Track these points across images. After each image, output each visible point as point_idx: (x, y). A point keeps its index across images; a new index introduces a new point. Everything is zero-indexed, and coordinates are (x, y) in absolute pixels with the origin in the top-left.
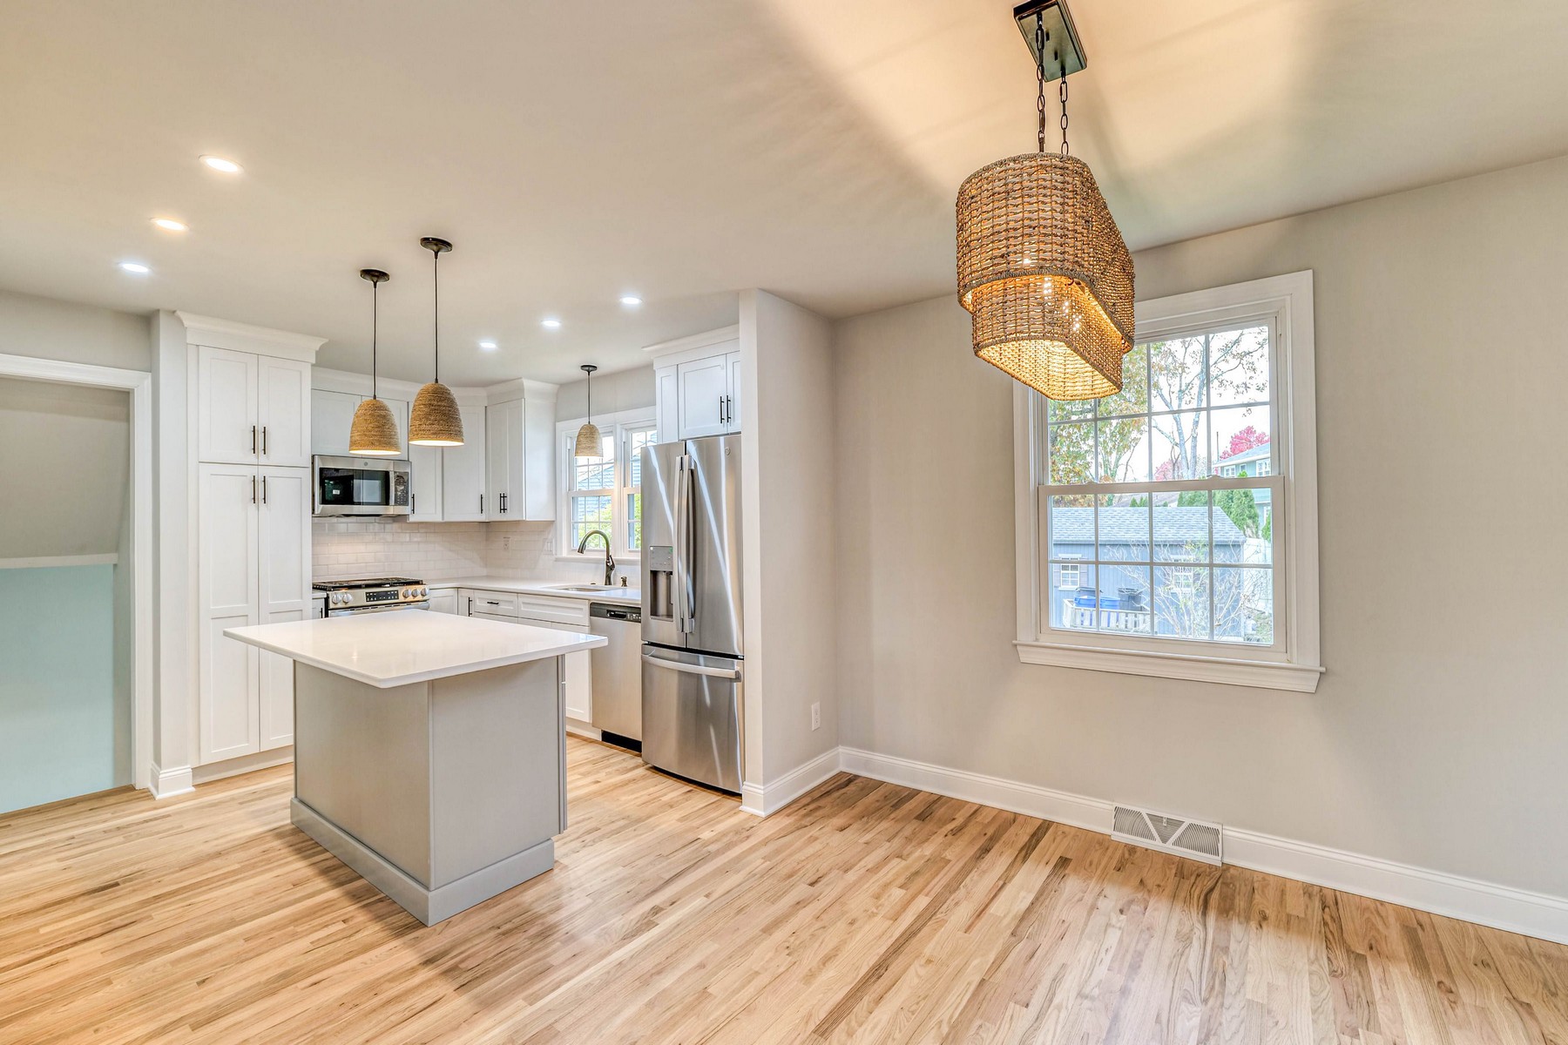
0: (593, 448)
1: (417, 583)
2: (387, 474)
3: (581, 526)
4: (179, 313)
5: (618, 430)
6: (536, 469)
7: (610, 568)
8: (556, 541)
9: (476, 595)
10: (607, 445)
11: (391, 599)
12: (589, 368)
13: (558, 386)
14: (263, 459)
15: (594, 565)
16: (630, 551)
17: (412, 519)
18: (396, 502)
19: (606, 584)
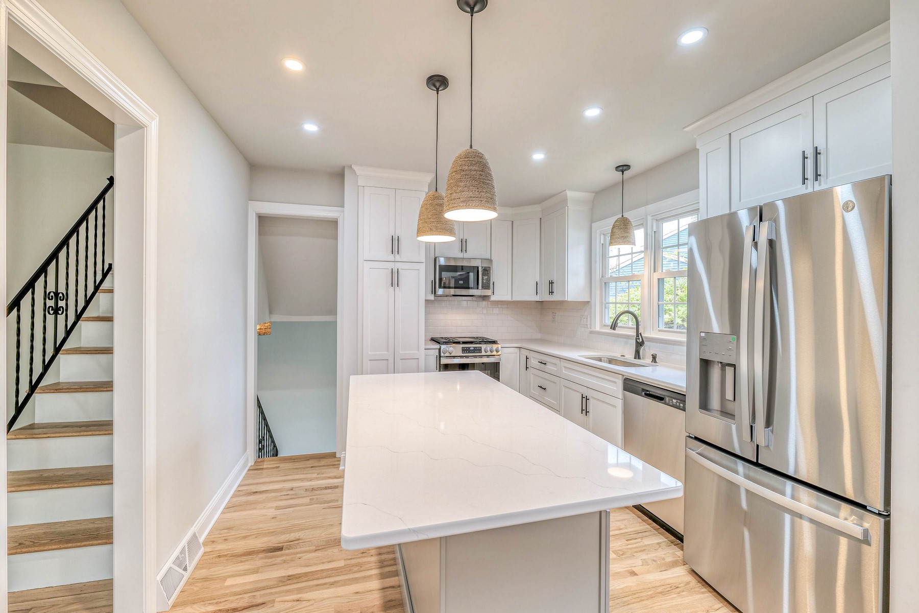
0: (626, 237)
1: (494, 342)
2: (478, 267)
3: (612, 307)
4: (353, 167)
5: (649, 223)
6: (576, 261)
7: (640, 344)
8: (591, 317)
9: (531, 355)
10: (639, 235)
11: (477, 353)
12: (623, 168)
13: (593, 194)
14: (398, 258)
15: (624, 340)
16: (659, 331)
17: (493, 298)
18: (482, 287)
19: (635, 358)
